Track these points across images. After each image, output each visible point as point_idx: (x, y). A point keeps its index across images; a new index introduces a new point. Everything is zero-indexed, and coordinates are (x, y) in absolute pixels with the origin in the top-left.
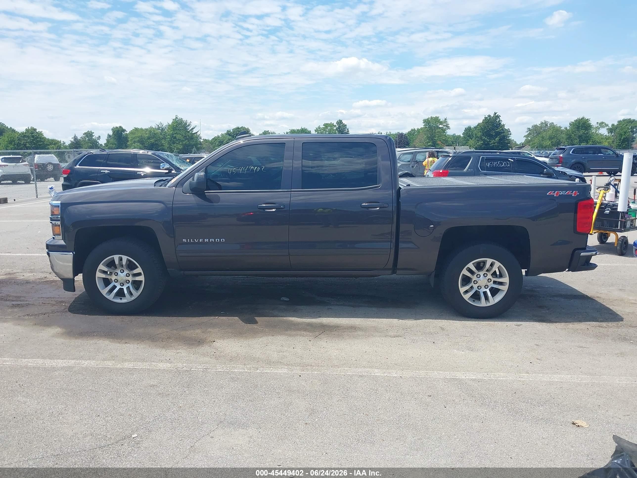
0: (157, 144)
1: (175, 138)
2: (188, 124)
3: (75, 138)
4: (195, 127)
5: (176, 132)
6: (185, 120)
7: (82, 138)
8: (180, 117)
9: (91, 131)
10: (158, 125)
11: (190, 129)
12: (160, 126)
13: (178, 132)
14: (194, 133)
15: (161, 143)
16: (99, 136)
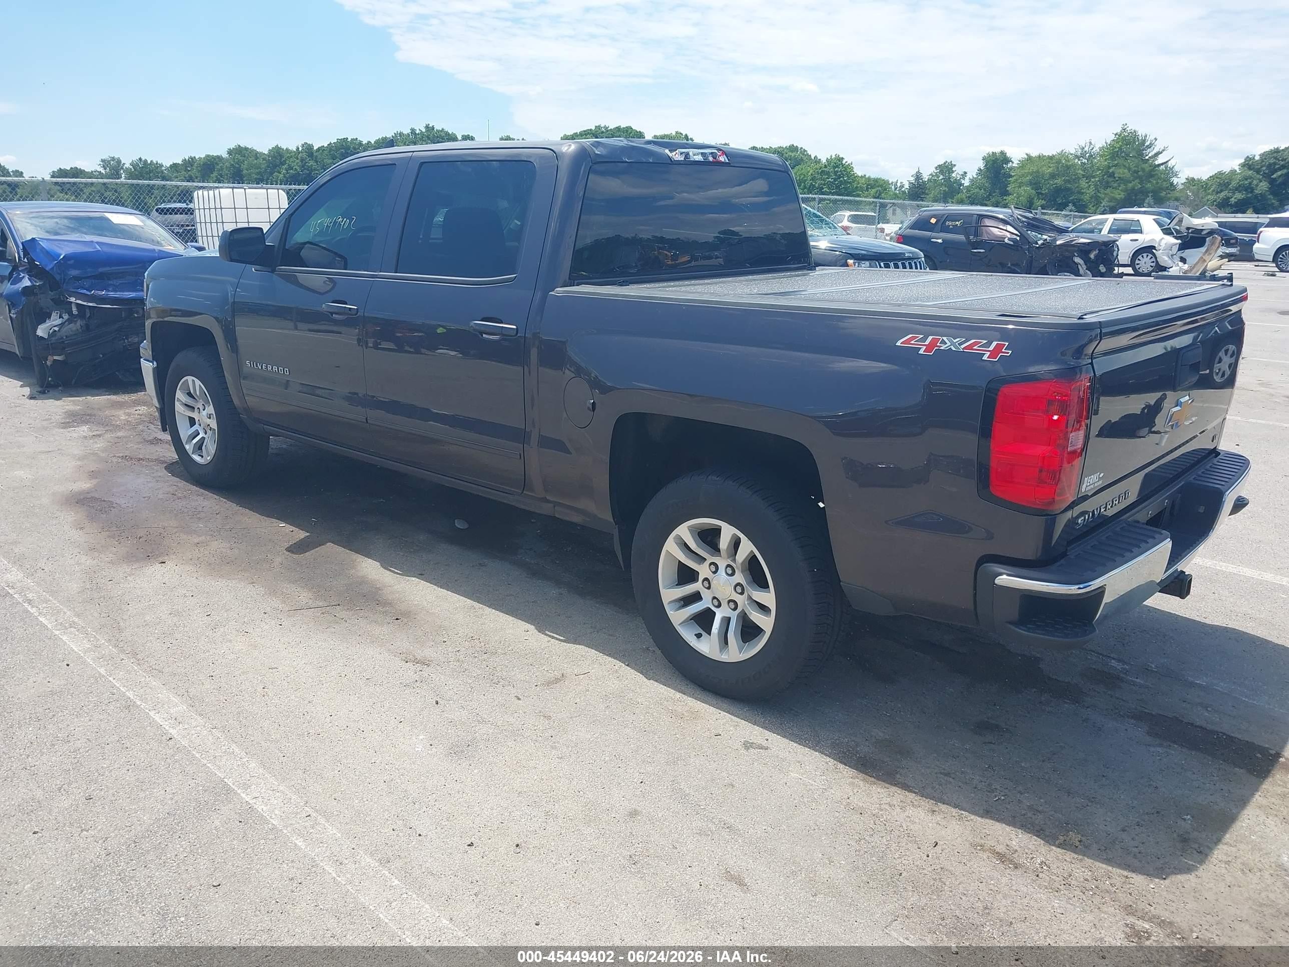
0: (1068, 189)
1: (1112, 175)
2: (1147, 143)
3: (918, 176)
4: (1163, 150)
5: (1116, 162)
6: (1144, 135)
7: (933, 176)
8: (1131, 127)
9: (951, 162)
10: (1084, 146)
11: (1150, 155)
12: (1086, 149)
13: (1121, 161)
14: (1159, 165)
15: (1077, 187)
16: (965, 173)
